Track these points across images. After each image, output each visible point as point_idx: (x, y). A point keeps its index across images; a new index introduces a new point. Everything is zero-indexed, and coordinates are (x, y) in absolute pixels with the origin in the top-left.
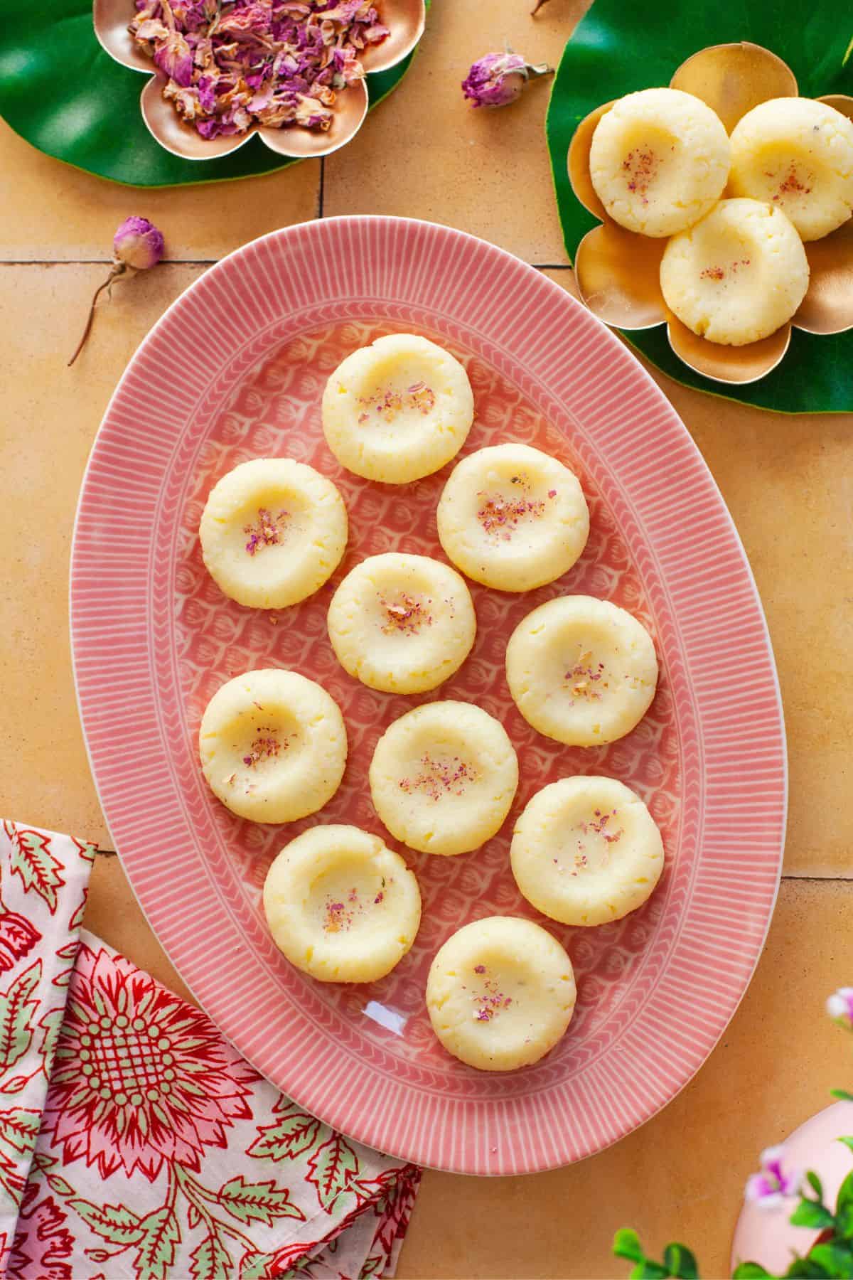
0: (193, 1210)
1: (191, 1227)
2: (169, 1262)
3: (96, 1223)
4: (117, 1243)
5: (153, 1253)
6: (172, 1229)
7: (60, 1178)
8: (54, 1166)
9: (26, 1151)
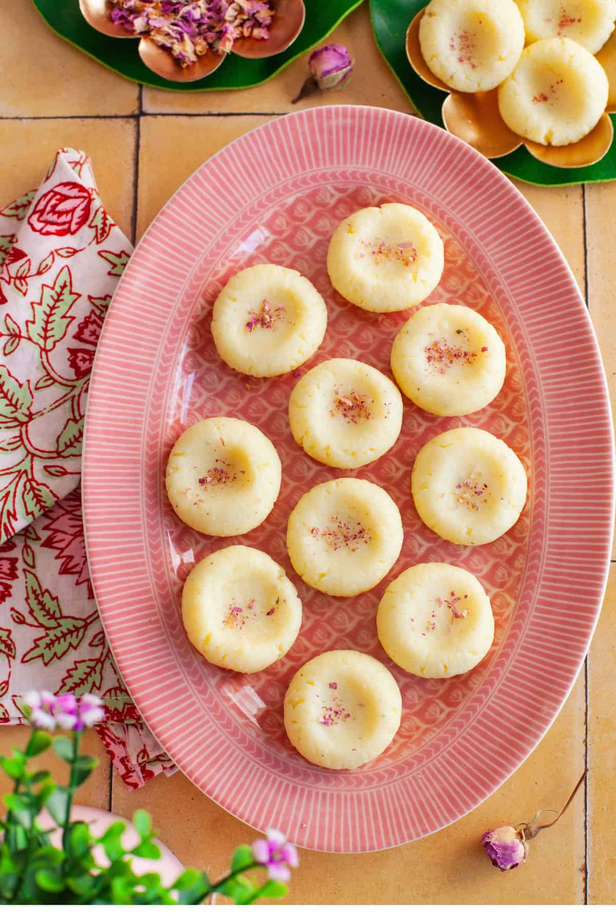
0: (101, 636)
1: (91, 645)
2: (59, 655)
3: (32, 596)
4: (36, 619)
5: (53, 642)
6: (77, 637)
7: (32, 551)
8: (34, 542)
9: (31, 516)
